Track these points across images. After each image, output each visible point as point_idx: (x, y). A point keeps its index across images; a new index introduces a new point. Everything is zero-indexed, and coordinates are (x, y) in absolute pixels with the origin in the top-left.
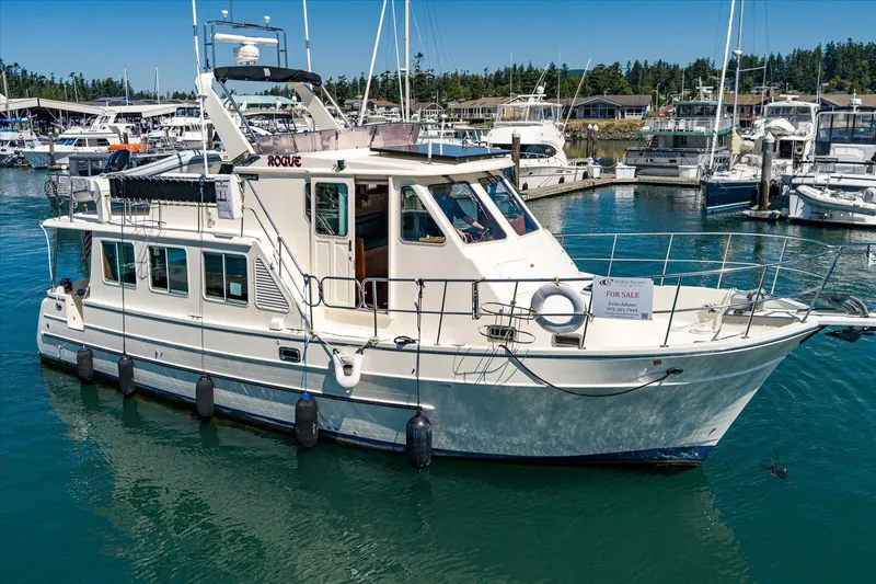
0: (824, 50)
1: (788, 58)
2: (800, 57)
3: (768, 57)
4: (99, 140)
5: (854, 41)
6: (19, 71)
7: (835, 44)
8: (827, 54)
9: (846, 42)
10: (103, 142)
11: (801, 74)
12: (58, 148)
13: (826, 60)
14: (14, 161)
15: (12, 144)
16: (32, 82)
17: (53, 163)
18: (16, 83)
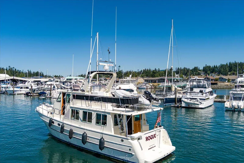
0: (228, 64)
1: (219, 66)
2: (222, 66)
3: (213, 66)
4: (26, 87)
5: (236, 62)
6: (14, 69)
7: (231, 62)
8: (229, 65)
9: (234, 62)
10: (27, 88)
11: (223, 70)
12: (15, 89)
13: (229, 66)
14: (5, 92)
15: (5, 88)
16: (17, 72)
17: (14, 93)
18: (13, 72)
